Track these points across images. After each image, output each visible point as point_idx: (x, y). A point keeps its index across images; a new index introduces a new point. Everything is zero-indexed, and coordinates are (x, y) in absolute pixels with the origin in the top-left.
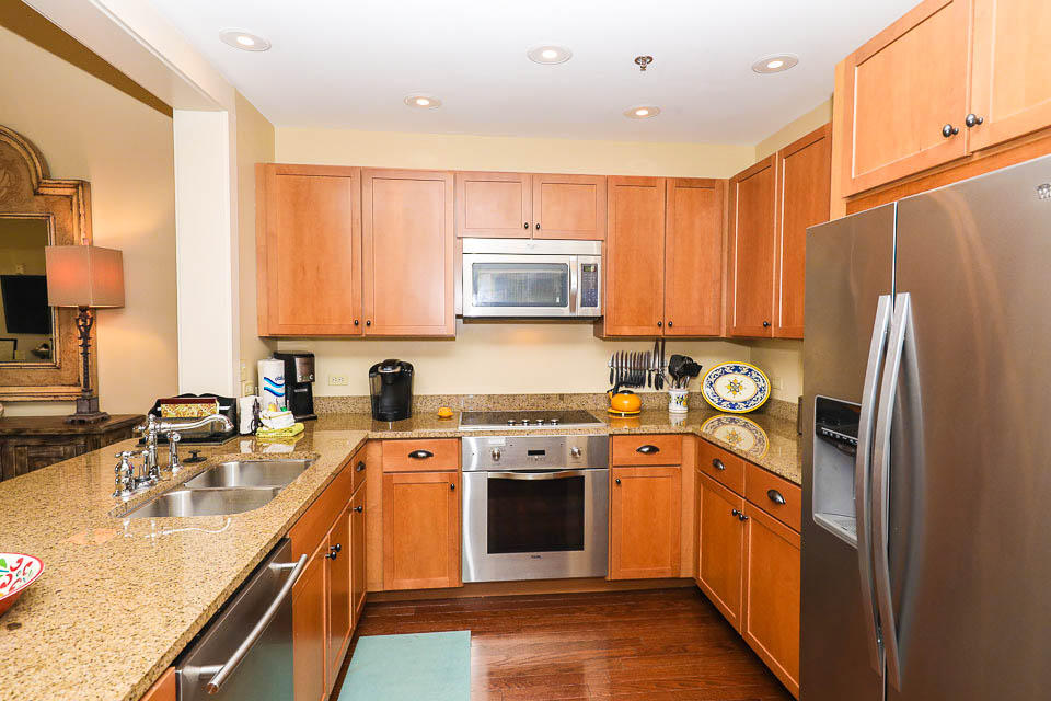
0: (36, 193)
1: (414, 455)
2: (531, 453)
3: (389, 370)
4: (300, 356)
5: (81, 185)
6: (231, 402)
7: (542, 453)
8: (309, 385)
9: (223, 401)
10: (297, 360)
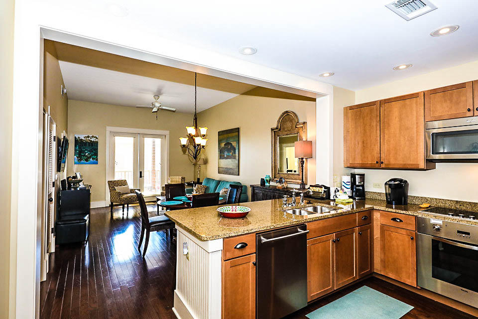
0: (296, 127)
1: (394, 219)
2: (459, 232)
3: (392, 183)
4: (358, 175)
5: (304, 123)
6: (329, 188)
7: (468, 234)
8: (363, 186)
9: (326, 187)
10: (357, 176)
